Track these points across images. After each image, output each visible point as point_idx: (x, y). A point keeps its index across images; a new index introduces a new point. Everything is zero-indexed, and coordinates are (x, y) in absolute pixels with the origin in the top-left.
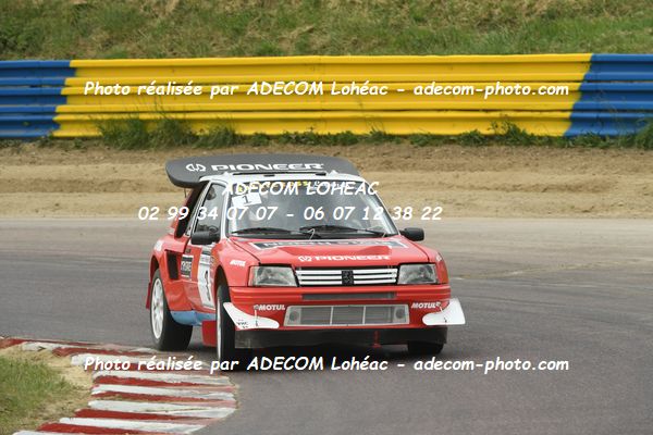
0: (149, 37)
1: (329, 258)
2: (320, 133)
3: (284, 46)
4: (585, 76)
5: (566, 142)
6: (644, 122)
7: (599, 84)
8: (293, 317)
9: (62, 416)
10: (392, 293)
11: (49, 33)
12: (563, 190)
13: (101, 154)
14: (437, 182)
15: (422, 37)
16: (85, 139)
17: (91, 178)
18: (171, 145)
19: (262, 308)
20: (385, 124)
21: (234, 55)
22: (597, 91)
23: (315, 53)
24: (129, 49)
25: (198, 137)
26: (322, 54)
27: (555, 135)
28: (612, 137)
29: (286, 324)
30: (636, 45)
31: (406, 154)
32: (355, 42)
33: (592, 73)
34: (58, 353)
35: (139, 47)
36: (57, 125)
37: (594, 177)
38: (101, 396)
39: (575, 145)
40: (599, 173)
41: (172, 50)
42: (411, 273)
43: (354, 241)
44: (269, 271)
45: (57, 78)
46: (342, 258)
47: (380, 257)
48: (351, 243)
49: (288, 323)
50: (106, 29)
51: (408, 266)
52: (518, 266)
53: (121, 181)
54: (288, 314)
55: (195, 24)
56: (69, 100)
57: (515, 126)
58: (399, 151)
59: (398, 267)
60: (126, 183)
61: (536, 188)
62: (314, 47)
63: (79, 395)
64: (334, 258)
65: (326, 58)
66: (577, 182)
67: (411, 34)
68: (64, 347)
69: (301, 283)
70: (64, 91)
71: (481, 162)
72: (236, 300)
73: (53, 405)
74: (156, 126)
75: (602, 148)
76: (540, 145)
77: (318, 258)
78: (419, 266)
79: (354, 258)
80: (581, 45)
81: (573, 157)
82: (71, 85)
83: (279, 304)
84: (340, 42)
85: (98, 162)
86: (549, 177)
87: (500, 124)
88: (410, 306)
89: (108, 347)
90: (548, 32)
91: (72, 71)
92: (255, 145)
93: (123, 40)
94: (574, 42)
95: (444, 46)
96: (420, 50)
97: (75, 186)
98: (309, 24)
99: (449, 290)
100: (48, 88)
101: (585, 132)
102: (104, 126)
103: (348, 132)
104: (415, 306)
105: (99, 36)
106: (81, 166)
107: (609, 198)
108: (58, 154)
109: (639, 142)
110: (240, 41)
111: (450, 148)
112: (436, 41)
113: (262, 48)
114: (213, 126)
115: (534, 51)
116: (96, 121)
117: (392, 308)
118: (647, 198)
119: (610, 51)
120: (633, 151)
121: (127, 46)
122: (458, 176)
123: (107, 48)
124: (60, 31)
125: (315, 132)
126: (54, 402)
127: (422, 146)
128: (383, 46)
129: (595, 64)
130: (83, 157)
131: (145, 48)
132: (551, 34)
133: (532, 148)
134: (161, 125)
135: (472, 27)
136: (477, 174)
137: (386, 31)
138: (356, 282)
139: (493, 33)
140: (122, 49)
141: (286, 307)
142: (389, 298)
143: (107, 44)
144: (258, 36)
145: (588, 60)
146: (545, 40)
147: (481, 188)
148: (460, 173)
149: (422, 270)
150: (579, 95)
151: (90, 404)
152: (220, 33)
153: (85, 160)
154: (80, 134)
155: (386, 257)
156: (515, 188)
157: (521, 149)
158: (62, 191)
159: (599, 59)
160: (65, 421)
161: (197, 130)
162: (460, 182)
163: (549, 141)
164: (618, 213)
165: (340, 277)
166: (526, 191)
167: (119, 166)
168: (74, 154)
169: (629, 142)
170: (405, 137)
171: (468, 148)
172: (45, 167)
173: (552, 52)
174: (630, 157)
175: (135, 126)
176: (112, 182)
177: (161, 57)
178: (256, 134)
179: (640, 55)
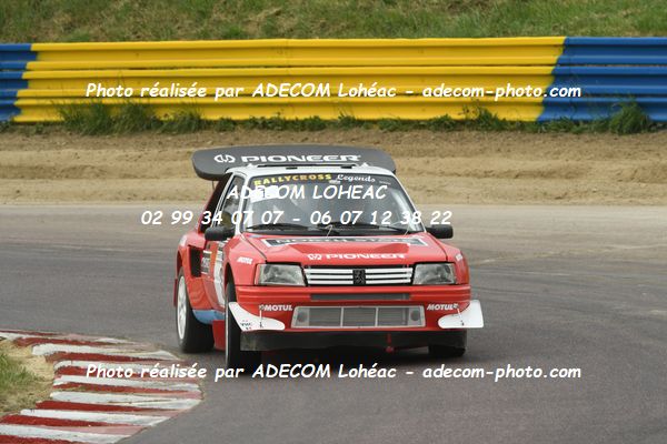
0: (112, 20)
1: (341, 256)
2: (287, 118)
3: (251, 29)
4: (559, 60)
5: (538, 127)
6: (618, 107)
7: (572, 68)
8: (301, 318)
9: (23, 407)
10: (408, 294)
11: (9, 16)
12: (535, 177)
13: (63, 139)
14: (407, 168)
15: (392, 20)
16: (46, 124)
17: (52, 164)
18: (135, 130)
19: (268, 308)
20: (354, 109)
21: (199, 38)
22: (571, 75)
23: (282, 36)
24: (92, 32)
25: (162, 123)
26: (290, 38)
27: (527, 120)
28: (586, 122)
29: (293, 325)
30: (610, 29)
31: (375, 139)
32: (323, 25)
33: (566, 57)
34: (19, 343)
35: (102, 30)
36: (18, 110)
37: (566, 163)
38: (63, 387)
39: (548, 130)
40: (572, 159)
41: (136, 33)
42: (427, 273)
43: (372, 238)
44: (276, 270)
45: (19, 62)
46: (354, 256)
47: (395, 256)
48: (368, 241)
49: (296, 325)
50: (68, 11)
51: (425, 266)
52: (490, 254)
53: (84, 167)
54: (295, 315)
55: (160, 7)
56: (30, 84)
57: (486, 111)
58: (368, 136)
59: (413, 266)
60: (88, 169)
61: (507, 174)
62: (281, 31)
63: (40, 385)
64: (346, 256)
65: (293, 42)
66: (549, 168)
67: (380, 17)
68: (24, 337)
69: (309, 282)
70: (26, 75)
71: (451, 147)
72: (242, 299)
73: (13, 397)
74: (119, 111)
75: (574, 133)
76: (511, 130)
77: (328, 256)
78: (436, 266)
79: (367, 256)
80: (554, 28)
81: (544, 142)
82: (34, 69)
83: (286, 304)
84: (308, 24)
85: (60, 147)
86: (521, 162)
87: (471, 109)
88: (425, 307)
89: (71, 337)
90: (520, 14)
91: (33, 55)
92: (221, 130)
93: (85, 23)
94: (547, 25)
95: (414, 29)
96: (389, 33)
97: (37, 172)
98: (276, 6)
99: (468, 291)
100: (9, 72)
101: (558, 117)
102: (67, 112)
103: (316, 117)
104: (431, 307)
105: (61, 19)
106: (42, 152)
107: (582, 184)
108: (19, 139)
109: (613, 127)
110: (205, 25)
111: (420, 134)
112: (406, 24)
113: (228, 30)
114: (178, 111)
115: (506, 34)
116: (58, 106)
117: (407, 309)
118: (622, 184)
119: (583, 34)
120: (607, 136)
121: (89, 30)
122: (428, 162)
123: (69, 32)
124: (21, 14)
125: (282, 117)
126: (15, 393)
127: (391, 131)
128: (351, 29)
129: (568, 47)
130: (45, 142)
131: (107, 31)
132: (523, 17)
133: (504, 134)
134: (124, 110)
135: (443, 11)
136: (447, 160)
137: (354, 14)
138: (368, 282)
139: (465, 15)
140: (85, 32)
141: (293, 308)
142: (404, 299)
143: (69, 27)
144: (223, 18)
145: (561, 43)
146: (518, 23)
147: (452, 175)
148: (431, 159)
149: (439, 269)
150: (551, 79)
151: (51, 395)
152: (185, 16)
153: (47, 146)
154: (42, 119)
155: (402, 256)
156: (487, 174)
157: (493, 135)
158: (22, 177)
159: (571, 43)
160: (26, 412)
161: (161, 115)
162: (430, 168)
163: (521, 126)
164: (591, 200)
165: (351, 277)
166: (498, 177)
167: (81, 152)
168: (35, 139)
169: (603, 127)
170: (374, 122)
171: (438, 134)
172: (6, 152)
173: (524, 36)
174: (604, 143)
175: (98, 111)
176: (74, 168)
177: (124, 40)
178: (222, 119)
179: (614, 38)
